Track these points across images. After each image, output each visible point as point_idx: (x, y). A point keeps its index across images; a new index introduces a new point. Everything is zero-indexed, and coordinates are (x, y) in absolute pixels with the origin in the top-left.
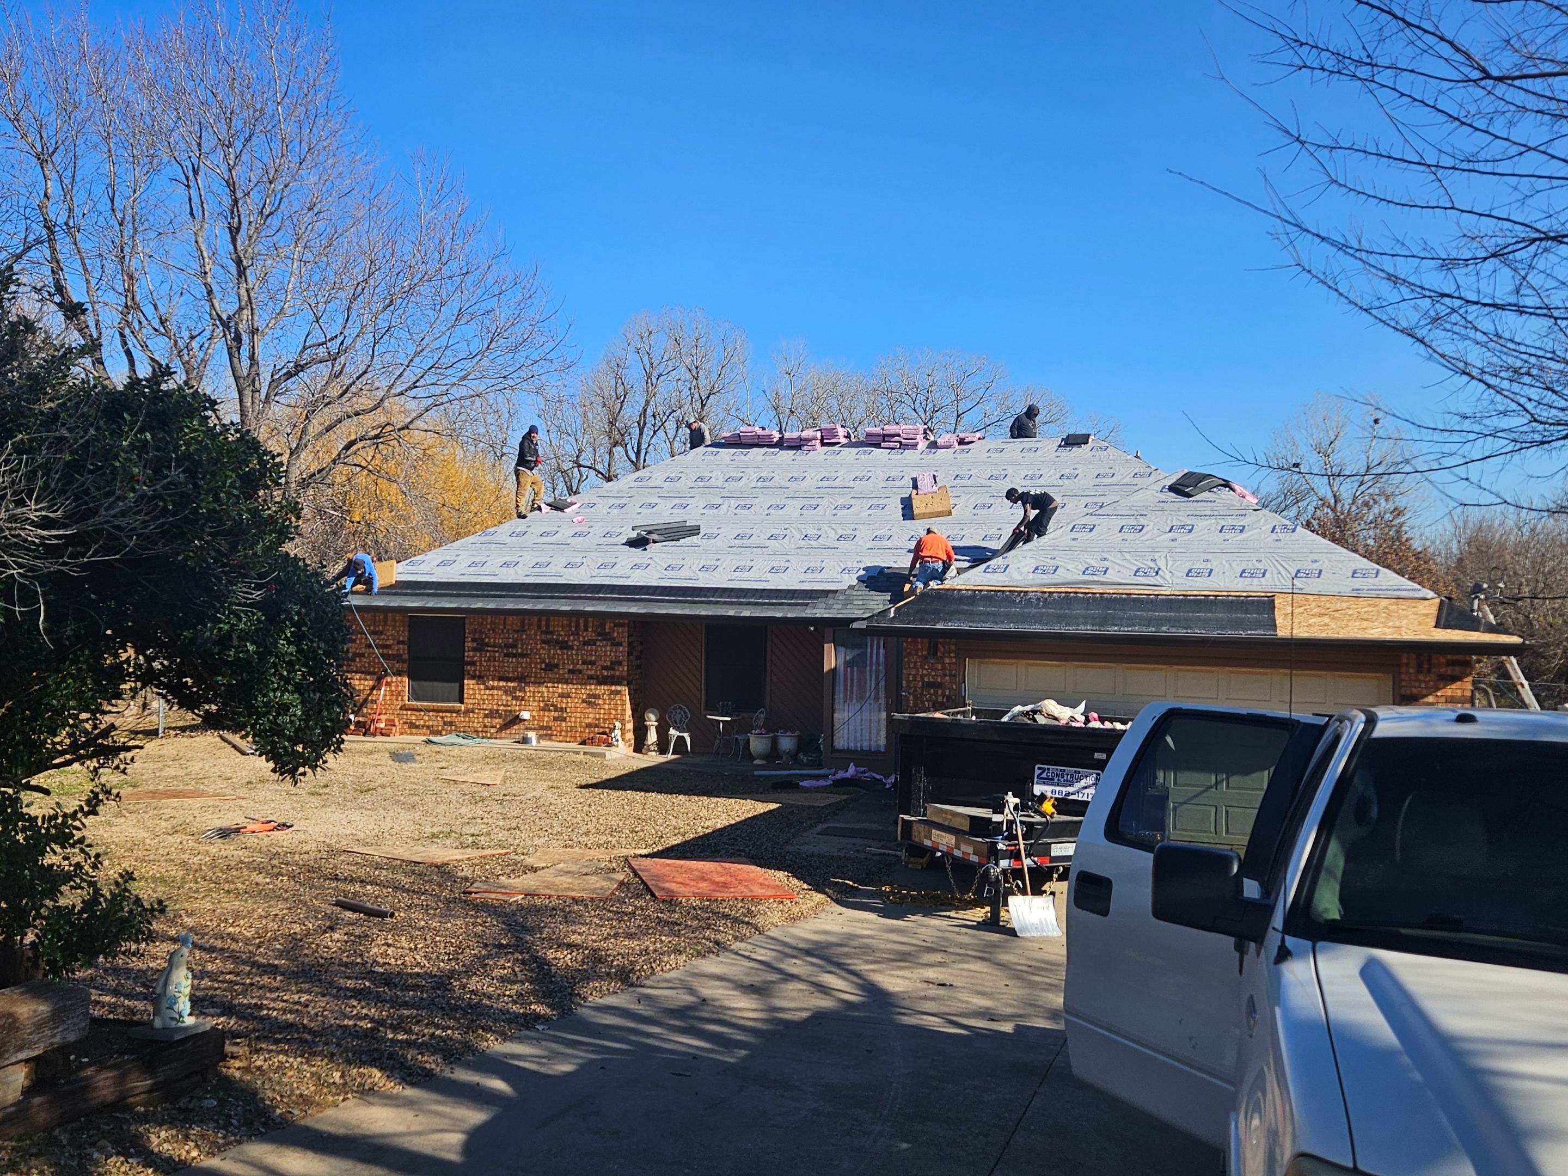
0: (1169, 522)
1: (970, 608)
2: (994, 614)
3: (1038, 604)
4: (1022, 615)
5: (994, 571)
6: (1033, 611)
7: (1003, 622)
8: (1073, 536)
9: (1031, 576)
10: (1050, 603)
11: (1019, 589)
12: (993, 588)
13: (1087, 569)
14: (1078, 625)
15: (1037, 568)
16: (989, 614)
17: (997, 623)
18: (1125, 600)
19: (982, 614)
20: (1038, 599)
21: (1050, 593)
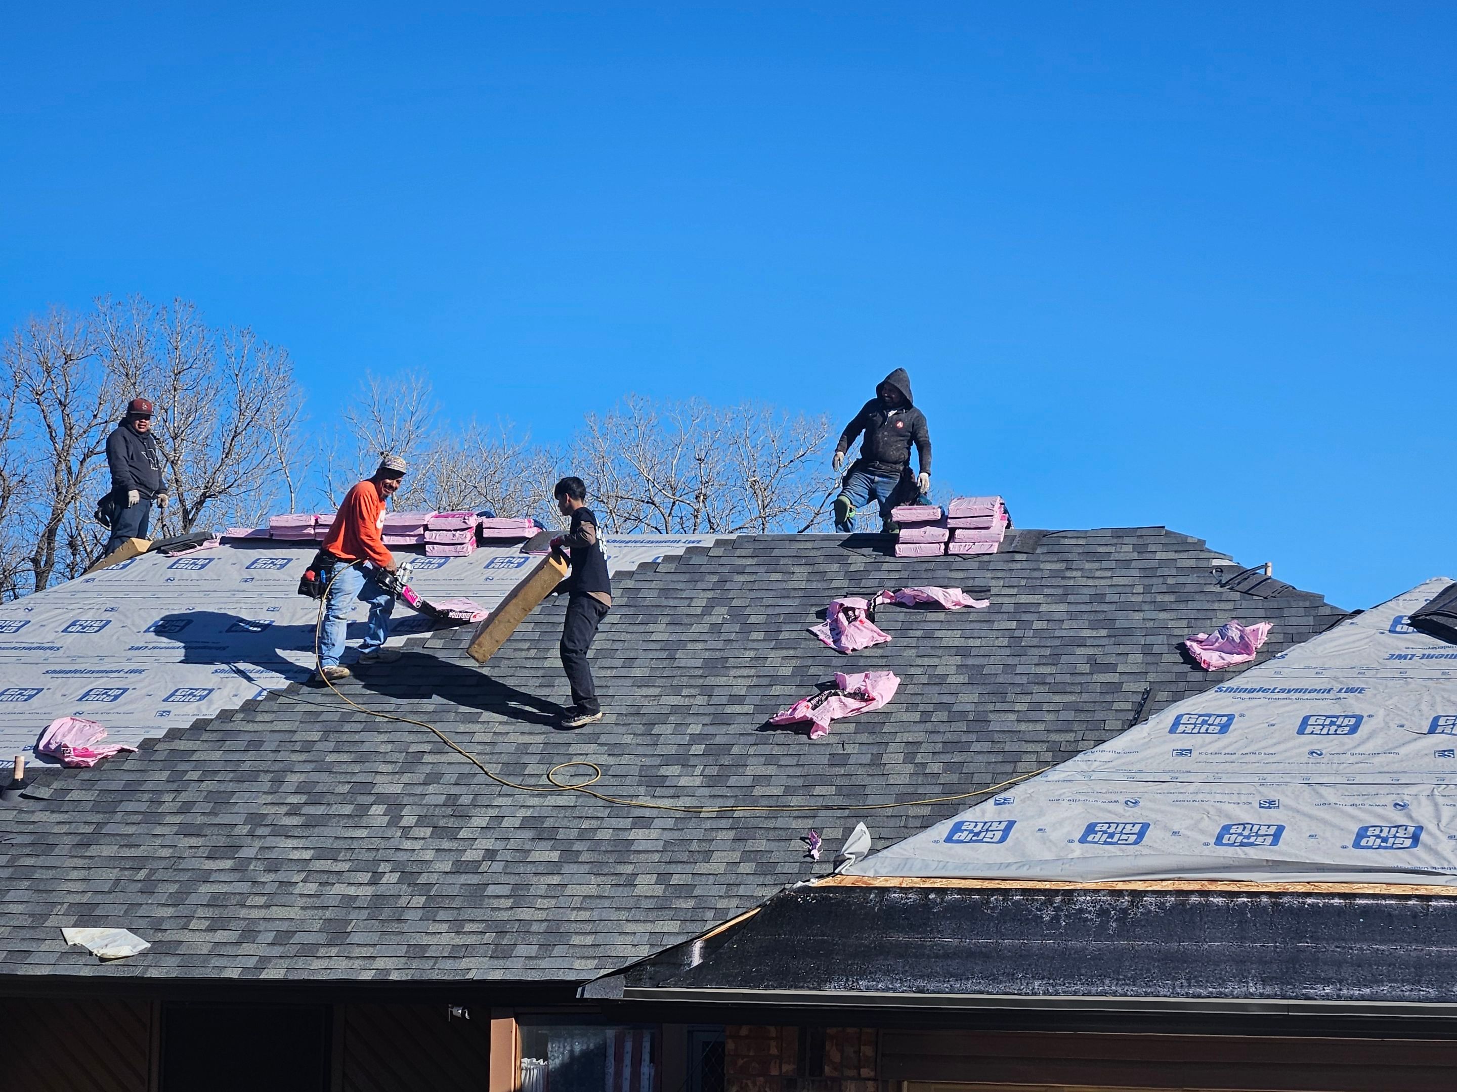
0: (1424, 707)
1: (915, 939)
2: (983, 955)
3: (1103, 927)
4: (1063, 954)
5: (976, 837)
6: (1094, 945)
7: (1012, 977)
8: (1179, 746)
9: (1078, 850)
10: (1136, 923)
11: (1047, 886)
12: (977, 884)
13: (1226, 829)
14: (1223, 983)
15: (1091, 829)
16: (971, 954)
17: (995, 979)
18: (1339, 911)
19: (948, 955)
20: (1103, 913)
21: (1134, 893)
